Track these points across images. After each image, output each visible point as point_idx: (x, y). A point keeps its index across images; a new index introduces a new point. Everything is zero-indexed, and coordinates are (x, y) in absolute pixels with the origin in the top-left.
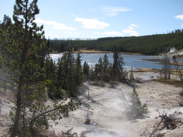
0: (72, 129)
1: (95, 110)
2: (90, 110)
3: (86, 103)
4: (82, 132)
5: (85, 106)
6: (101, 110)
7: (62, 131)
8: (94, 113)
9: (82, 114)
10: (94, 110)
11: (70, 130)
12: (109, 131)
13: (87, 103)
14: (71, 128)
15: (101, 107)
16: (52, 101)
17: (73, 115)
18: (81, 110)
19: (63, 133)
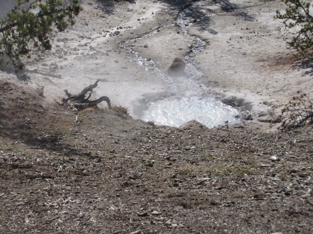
0: (96, 85)
1: (219, 35)
2: (206, 34)
3: (202, 13)
4: (143, 95)
5: (195, 21)
6: (240, 34)
7: (66, 91)
8: (212, 44)
9: (174, 47)
10: (216, 33)
11: (90, 89)
12: (226, 97)
13: (204, 11)
14: (93, 83)
15: (244, 24)
16: (96, 5)
17: (146, 47)
18: (178, 33)
19: (66, 97)
